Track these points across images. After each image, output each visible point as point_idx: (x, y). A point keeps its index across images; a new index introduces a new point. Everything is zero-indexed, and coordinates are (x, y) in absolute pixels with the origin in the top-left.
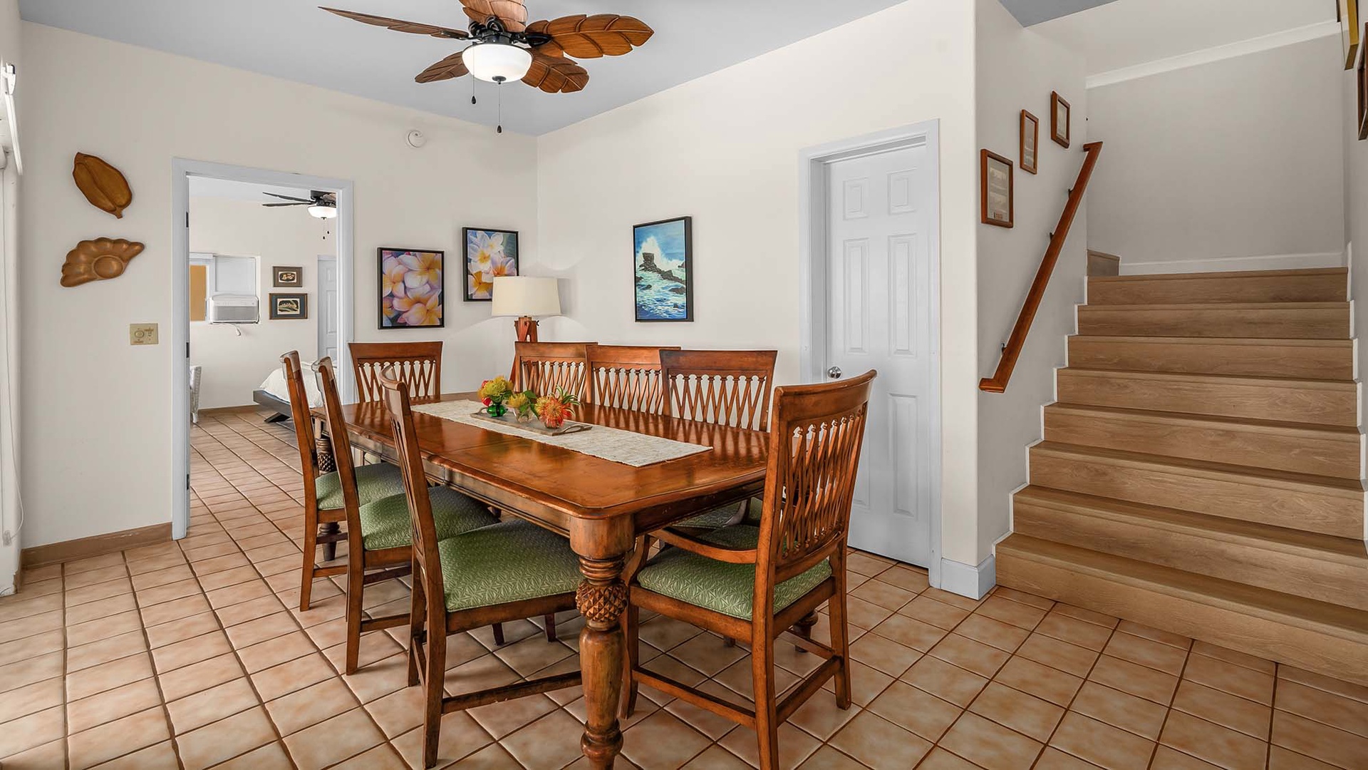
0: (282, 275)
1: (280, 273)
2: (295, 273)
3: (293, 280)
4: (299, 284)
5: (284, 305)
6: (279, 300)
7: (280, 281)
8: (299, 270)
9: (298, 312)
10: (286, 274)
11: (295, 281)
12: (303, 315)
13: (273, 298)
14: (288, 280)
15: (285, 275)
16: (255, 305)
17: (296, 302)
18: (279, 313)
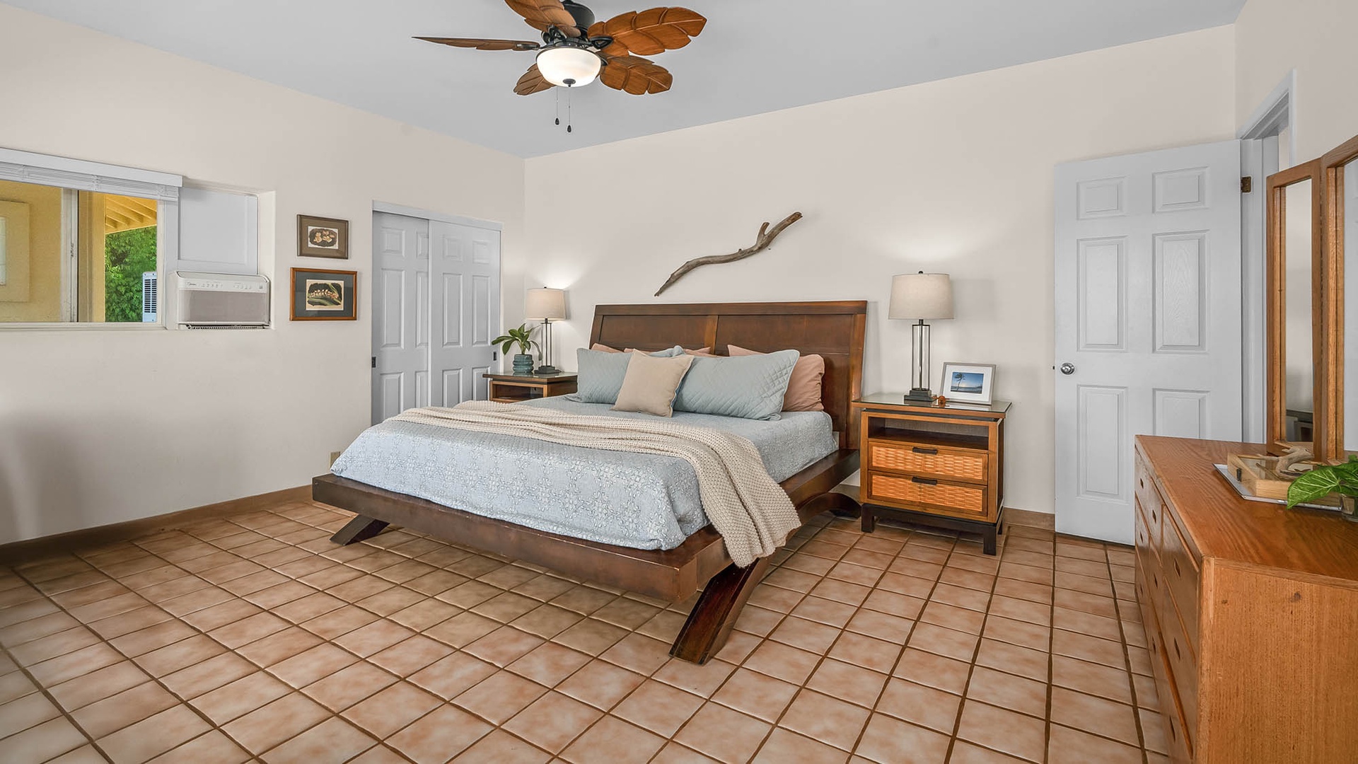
0: (313, 235)
1: (310, 228)
2: (336, 231)
3: (332, 243)
4: (343, 254)
5: (319, 293)
6: (309, 282)
7: (310, 245)
8: (343, 225)
9: (341, 308)
10: (321, 231)
11: (336, 247)
12: (349, 314)
13: (299, 276)
14: (324, 243)
15: (318, 235)
16: (265, 290)
17: (338, 287)
18: (309, 307)
